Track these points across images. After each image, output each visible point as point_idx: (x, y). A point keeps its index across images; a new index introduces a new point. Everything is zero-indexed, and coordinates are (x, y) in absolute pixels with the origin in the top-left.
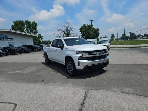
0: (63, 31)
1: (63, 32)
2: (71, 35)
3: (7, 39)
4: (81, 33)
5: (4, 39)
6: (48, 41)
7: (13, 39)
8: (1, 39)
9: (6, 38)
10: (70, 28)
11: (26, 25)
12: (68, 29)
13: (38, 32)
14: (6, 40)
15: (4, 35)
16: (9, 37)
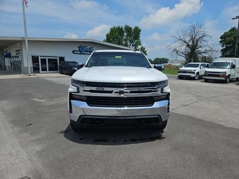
0: (185, 42)
1: (186, 44)
2: (200, 49)
4: (223, 46)
6: (162, 59)
8: (85, 53)
10: (200, 36)
11: (125, 34)
12: (196, 38)
13: (140, 44)
15: (89, 47)
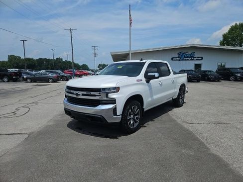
3: (193, 58)
5: (188, 58)
7: (202, 58)
8: (184, 59)
9: (191, 57)
14: (191, 60)
15: (190, 53)
16: (197, 55)
